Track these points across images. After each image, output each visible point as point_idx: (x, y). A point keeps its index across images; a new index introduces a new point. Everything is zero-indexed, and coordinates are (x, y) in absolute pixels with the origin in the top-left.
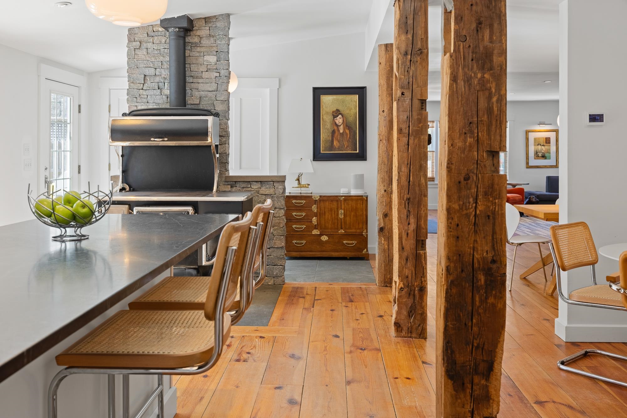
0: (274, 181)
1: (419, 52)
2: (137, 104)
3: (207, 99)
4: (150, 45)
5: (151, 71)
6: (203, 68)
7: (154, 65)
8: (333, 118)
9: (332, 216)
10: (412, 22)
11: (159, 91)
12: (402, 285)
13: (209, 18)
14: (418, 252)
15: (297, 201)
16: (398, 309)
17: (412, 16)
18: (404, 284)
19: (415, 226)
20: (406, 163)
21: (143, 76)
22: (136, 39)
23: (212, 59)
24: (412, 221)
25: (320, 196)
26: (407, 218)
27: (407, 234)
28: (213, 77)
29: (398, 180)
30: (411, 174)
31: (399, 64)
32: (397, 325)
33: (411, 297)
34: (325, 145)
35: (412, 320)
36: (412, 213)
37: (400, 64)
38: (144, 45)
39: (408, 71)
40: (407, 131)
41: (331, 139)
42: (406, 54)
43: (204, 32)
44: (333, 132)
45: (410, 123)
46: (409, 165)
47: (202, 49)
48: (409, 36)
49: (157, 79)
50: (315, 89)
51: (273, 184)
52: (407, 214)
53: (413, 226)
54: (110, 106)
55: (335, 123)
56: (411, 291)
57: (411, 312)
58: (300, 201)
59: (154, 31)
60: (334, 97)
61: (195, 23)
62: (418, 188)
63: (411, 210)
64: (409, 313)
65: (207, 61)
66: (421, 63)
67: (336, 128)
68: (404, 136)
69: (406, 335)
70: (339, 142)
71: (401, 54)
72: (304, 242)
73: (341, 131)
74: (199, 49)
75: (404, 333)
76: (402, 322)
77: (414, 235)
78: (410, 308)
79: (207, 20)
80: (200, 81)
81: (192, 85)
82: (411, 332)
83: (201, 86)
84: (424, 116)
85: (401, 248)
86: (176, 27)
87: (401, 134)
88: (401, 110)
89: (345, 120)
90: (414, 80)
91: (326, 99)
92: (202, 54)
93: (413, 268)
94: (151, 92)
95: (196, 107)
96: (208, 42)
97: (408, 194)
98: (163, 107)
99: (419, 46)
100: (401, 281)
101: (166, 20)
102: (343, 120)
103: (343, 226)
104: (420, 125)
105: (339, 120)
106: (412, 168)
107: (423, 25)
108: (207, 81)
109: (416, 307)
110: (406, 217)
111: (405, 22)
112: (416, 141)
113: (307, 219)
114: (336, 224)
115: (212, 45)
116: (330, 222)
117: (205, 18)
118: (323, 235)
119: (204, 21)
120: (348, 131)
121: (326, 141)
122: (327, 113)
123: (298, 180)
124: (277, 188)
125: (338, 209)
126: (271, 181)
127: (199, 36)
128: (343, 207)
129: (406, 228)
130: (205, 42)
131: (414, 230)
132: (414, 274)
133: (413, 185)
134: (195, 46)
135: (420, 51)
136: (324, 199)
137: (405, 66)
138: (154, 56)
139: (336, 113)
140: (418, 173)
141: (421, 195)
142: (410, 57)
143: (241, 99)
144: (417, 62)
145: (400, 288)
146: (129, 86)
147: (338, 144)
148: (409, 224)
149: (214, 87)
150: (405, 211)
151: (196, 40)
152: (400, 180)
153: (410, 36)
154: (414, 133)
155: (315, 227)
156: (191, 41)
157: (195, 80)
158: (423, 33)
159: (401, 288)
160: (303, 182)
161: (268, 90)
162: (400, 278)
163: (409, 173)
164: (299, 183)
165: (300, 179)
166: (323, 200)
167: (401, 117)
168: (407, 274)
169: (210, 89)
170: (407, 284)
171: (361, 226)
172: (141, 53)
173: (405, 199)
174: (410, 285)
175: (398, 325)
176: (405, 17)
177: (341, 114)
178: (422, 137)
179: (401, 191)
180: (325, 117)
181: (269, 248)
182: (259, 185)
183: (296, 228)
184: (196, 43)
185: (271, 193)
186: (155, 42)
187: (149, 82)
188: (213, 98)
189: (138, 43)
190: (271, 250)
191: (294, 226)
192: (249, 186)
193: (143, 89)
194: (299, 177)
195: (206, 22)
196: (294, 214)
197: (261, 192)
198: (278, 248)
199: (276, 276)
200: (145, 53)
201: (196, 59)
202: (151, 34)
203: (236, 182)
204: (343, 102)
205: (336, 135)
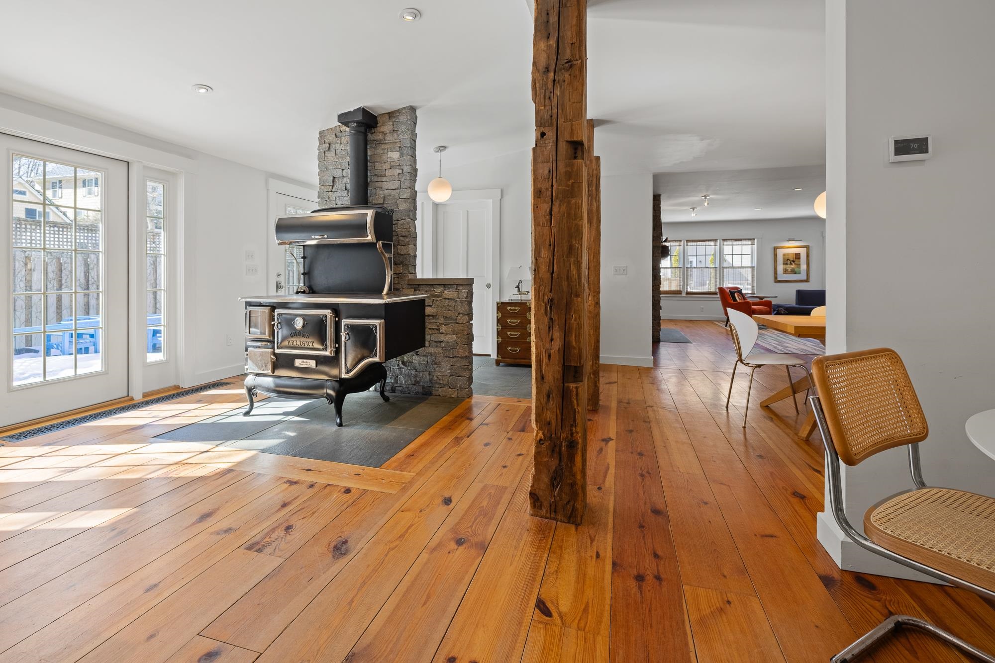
0: (457, 285)
1: (567, 65)
2: (326, 207)
3: (391, 197)
4: (338, 146)
5: (339, 173)
6: (387, 166)
7: (341, 166)
10: (556, 19)
12: (541, 435)
13: (393, 112)
14: (566, 384)
15: (512, 308)
16: (536, 472)
17: (556, 10)
18: (543, 434)
19: (561, 344)
20: (548, 243)
21: (332, 178)
22: (326, 141)
23: (394, 155)
24: (557, 334)
26: (549, 331)
27: (550, 356)
28: (396, 174)
29: (535, 270)
30: (555, 261)
31: (536, 88)
32: (534, 496)
33: (555, 455)
35: (556, 492)
36: (556, 323)
37: (538, 89)
38: (333, 146)
39: (550, 98)
40: (549, 193)
42: (547, 70)
43: (387, 127)
45: (554, 180)
46: (552, 246)
47: (386, 146)
48: (551, 42)
49: (344, 180)
51: (457, 287)
52: (549, 325)
53: (557, 344)
56: (555, 446)
57: (555, 479)
58: (515, 308)
59: (341, 132)
61: (379, 119)
62: (566, 283)
63: (555, 317)
64: (552, 480)
65: (390, 158)
66: (570, 83)
68: (545, 201)
69: (548, 515)
71: (538, 72)
72: (518, 350)
74: (383, 146)
75: (544, 512)
76: (541, 493)
77: (559, 358)
78: (554, 473)
79: (391, 115)
80: (383, 180)
81: (376, 184)
82: (555, 512)
83: (385, 185)
84: (576, 168)
85: (539, 379)
87: (540, 198)
88: (540, 160)
90: (560, 111)
92: (386, 151)
93: (558, 411)
96: (391, 138)
97: (551, 292)
99: (568, 55)
100: (540, 430)
101: (343, 114)
104: (570, 183)
106: (557, 252)
107: (574, 22)
109: (562, 472)
110: (548, 328)
111: (546, 21)
112: (563, 208)
113: (522, 326)
115: (395, 141)
117: (389, 113)
119: (387, 116)
123: (518, 287)
124: (461, 292)
126: (454, 284)
127: (383, 132)
129: (547, 346)
130: (389, 138)
131: (559, 349)
132: (559, 420)
133: (558, 278)
134: (380, 143)
135: (570, 64)
137: (545, 91)
140: (566, 259)
141: (571, 293)
142: (552, 74)
144: (564, 81)
145: (538, 439)
146: (320, 189)
148: (552, 340)
149: (397, 184)
150: (546, 320)
151: (380, 137)
152: (538, 271)
153: (553, 42)
154: (560, 196)
156: (375, 138)
158: (574, 34)
159: (541, 440)
161: (491, 201)
162: (538, 424)
163: (552, 259)
164: (519, 291)
165: (521, 287)
167: (540, 171)
168: (548, 419)
169: (393, 188)
170: (548, 435)
172: (331, 155)
173: (546, 300)
174: (553, 436)
175: (536, 497)
176: (546, 13)
178: (573, 201)
179: (539, 288)
181: (453, 357)
182: (442, 289)
183: (510, 335)
184: (381, 140)
185: (454, 297)
186: (342, 143)
187: (337, 184)
188: (397, 197)
189: (328, 145)
190: (454, 359)
191: (509, 333)
192: (432, 289)
193: (332, 191)
194: (519, 284)
195: (390, 117)
196: (509, 320)
197: (444, 296)
198: (462, 357)
199: (460, 389)
200: (334, 155)
201: (380, 157)
202: (339, 134)
203: (419, 285)
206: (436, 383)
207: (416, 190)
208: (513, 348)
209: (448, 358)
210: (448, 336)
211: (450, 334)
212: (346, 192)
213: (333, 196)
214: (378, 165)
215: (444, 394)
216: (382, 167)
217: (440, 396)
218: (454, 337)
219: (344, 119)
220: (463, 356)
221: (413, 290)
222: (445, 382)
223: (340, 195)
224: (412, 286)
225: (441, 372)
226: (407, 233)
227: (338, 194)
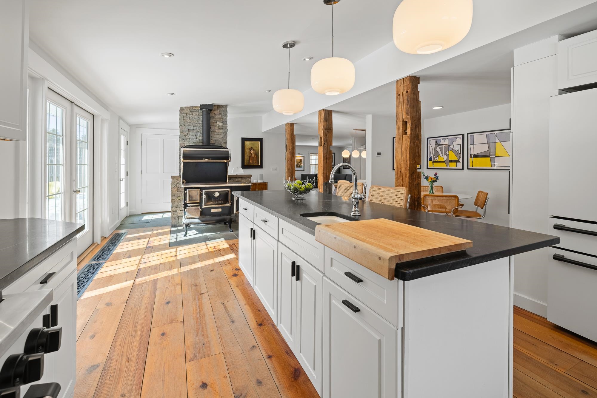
1: (330, 129)
2: (184, 143)
3: (218, 141)
4: (191, 116)
5: (192, 128)
6: (216, 128)
7: (193, 125)
8: (250, 151)
10: (328, 118)
11: (195, 137)
13: (219, 106)
17: (328, 116)
21: (187, 130)
22: (184, 112)
23: (221, 124)
38: (188, 115)
40: (326, 157)
41: (249, 159)
43: (217, 112)
45: (327, 154)
47: (216, 119)
48: (327, 123)
49: (195, 131)
50: (242, 138)
54: (141, 142)
55: (251, 153)
59: (193, 110)
60: (250, 142)
65: (218, 125)
66: (330, 133)
67: (251, 155)
68: (325, 159)
70: (252, 161)
71: (324, 129)
73: (253, 156)
74: (214, 119)
80: (215, 133)
81: (212, 135)
83: (215, 136)
86: (207, 109)
87: (324, 157)
88: (324, 149)
90: (328, 139)
91: (247, 143)
92: (216, 122)
94: (192, 137)
95: (213, 145)
96: (218, 116)
98: (198, 144)
99: (330, 126)
101: (203, 105)
102: (254, 152)
105: (252, 152)
108: (219, 133)
115: (220, 118)
117: (217, 106)
119: (217, 107)
120: (256, 156)
121: (247, 160)
122: (247, 149)
125: (256, 188)
127: (214, 113)
128: (258, 187)
130: (217, 116)
138: (193, 121)
139: (251, 149)
146: (181, 134)
151: (213, 115)
154: (328, 158)
156: (211, 115)
157: (213, 133)
167: (324, 152)
169: (220, 137)
172: (187, 119)
177: (253, 149)
180: (246, 150)
182: (241, 179)
186: (193, 114)
187: (190, 133)
188: (221, 141)
189: (185, 114)
192: (237, 179)
193: (188, 136)
200: (189, 119)
203: (229, 177)
204: (254, 144)
205: (251, 158)
213: (188, 138)
216: (214, 128)
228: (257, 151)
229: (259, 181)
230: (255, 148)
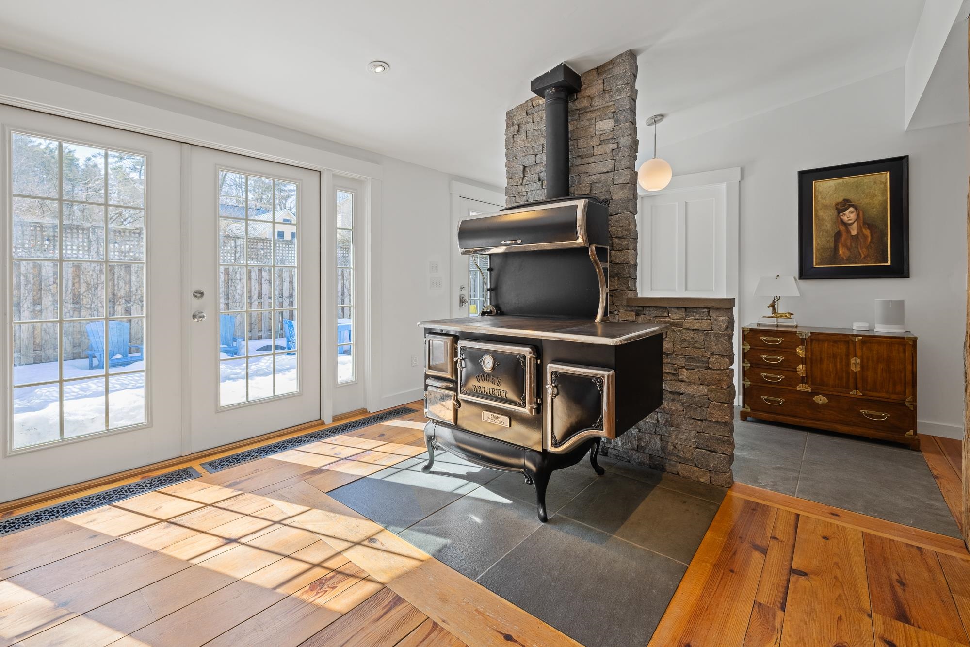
0: (709, 308)
3: (601, 184)
4: (530, 126)
5: (531, 160)
6: (596, 141)
7: (534, 150)
8: (837, 214)
9: (836, 366)
13: (603, 66)
15: (769, 338)
21: (522, 168)
22: (515, 122)
23: (606, 125)
25: (812, 333)
28: (608, 151)
34: (821, 255)
38: (523, 127)
41: (832, 245)
43: (596, 89)
44: (838, 235)
47: (594, 115)
49: (538, 169)
50: (802, 174)
51: (709, 312)
55: (842, 220)
58: (775, 339)
59: (533, 107)
60: (840, 181)
61: (583, 79)
65: (600, 130)
67: (842, 228)
70: (849, 249)
72: (781, 400)
73: (854, 232)
74: (589, 116)
79: (600, 70)
80: (591, 160)
81: (580, 168)
83: (592, 168)
89: (861, 215)
91: (824, 188)
96: (601, 102)
101: (537, 79)
102: (858, 216)
103: (860, 385)
105: (849, 215)
108: (601, 158)
113: (788, 366)
114: (844, 380)
115: (607, 105)
116: (832, 376)
117: (597, 68)
118: (818, 394)
119: (595, 73)
120: (867, 232)
121: (824, 249)
122: (826, 207)
123: (772, 306)
124: (716, 320)
125: (847, 356)
126: (704, 308)
127: (589, 96)
128: (859, 353)
130: (598, 103)
134: (584, 113)
136: (817, 338)
138: (534, 140)
139: (843, 206)
143: (686, 202)
146: (508, 182)
147: (848, 253)
149: (609, 164)
151: (585, 103)
155: (803, 380)
156: (579, 106)
157: (584, 161)
160: (781, 309)
161: (724, 186)
164: (774, 311)
165: (776, 306)
166: (818, 340)
169: (604, 170)
171: (899, 388)
172: (520, 139)
177: (853, 206)
180: (821, 213)
181: (701, 420)
182: (682, 314)
183: (765, 377)
184: (586, 108)
185: (704, 328)
186: (535, 121)
187: (529, 175)
188: (610, 183)
189: (517, 127)
190: (704, 424)
191: (764, 375)
192: (666, 314)
193: (522, 185)
194: (774, 302)
195: (598, 74)
196: (764, 356)
197: (686, 325)
198: (717, 423)
199: (714, 471)
200: (524, 138)
201: (585, 130)
202: (531, 111)
203: (643, 307)
204: (857, 186)
205: (843, 238)
206: (673, 454)
207: (636, 170)
208: (770, 398)
209: (693, 420)
210: (693, 386)
211: (695, 384)
212: (540, 183)
213: (524, 190)
214: (582, 143)
215: (686, 474)
216: (588, 143)
217: (678, 474)
218: (704, 389)
219: (539, 86)
220: (719, 420)
221: (634, 314)
222: (688, 456)
223: (532, 189)
224: (633, 309)
225: (680, 439)
226: (625, 233)
227: (530, 187)
228: (874, 212)
229: (881, 329)
230: (863, 201)
